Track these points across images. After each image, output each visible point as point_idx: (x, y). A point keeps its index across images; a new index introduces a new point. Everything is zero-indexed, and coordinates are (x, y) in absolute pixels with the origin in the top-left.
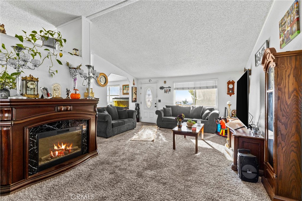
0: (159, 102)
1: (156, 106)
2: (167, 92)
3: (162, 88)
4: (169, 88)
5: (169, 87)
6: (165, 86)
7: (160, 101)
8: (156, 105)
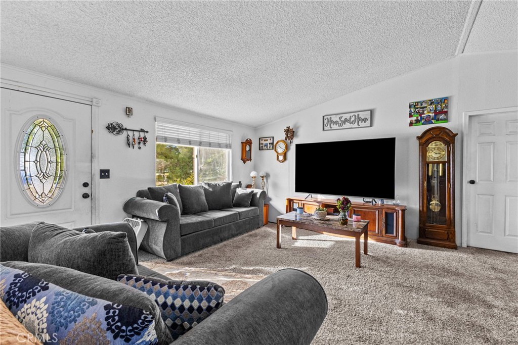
0: (101, 177)
1: (85, 196)
2: (136, 146)
3: (114, 128)
4: (142, 135)
5: (142, 130)
6: (126, 123)
7: (105, 174)
8: (86, 190)
